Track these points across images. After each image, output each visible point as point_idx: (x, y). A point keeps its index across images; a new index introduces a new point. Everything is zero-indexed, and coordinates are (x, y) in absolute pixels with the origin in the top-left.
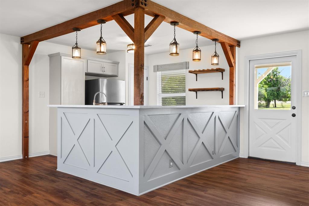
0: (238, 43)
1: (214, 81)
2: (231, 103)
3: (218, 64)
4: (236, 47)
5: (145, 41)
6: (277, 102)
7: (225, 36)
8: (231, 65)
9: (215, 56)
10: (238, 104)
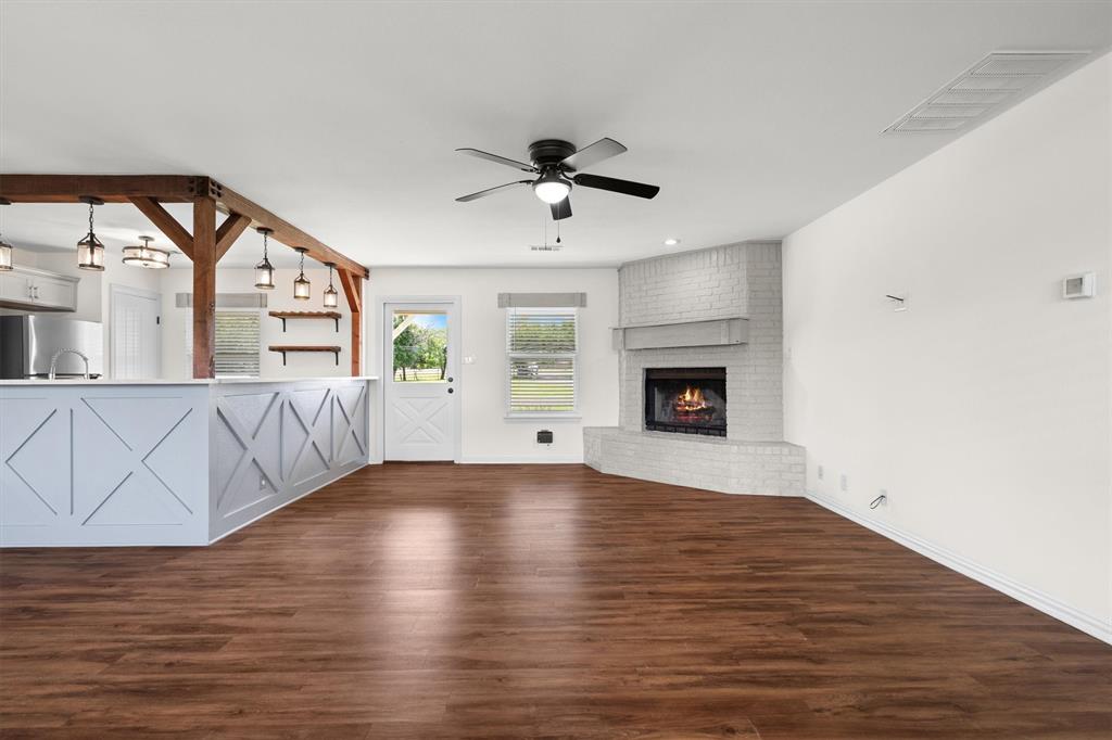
0: (366, 272)
1: (321, 333)
2: (355, 372)
3: (335, 307)
4: (363, 280)
5: (217, 260)
6: (408, 370)
7: (347, 259)
8: (354, 309)
9: (331, 292)
10: (367, 375)
